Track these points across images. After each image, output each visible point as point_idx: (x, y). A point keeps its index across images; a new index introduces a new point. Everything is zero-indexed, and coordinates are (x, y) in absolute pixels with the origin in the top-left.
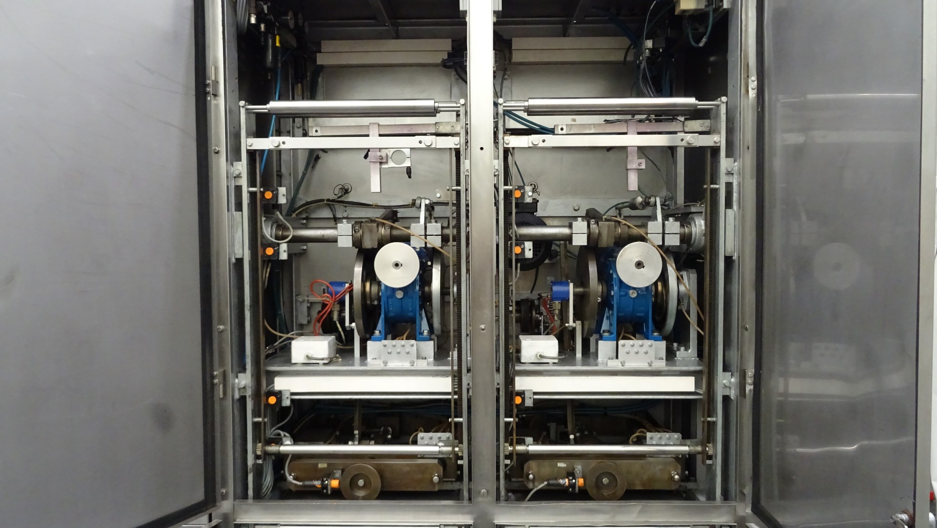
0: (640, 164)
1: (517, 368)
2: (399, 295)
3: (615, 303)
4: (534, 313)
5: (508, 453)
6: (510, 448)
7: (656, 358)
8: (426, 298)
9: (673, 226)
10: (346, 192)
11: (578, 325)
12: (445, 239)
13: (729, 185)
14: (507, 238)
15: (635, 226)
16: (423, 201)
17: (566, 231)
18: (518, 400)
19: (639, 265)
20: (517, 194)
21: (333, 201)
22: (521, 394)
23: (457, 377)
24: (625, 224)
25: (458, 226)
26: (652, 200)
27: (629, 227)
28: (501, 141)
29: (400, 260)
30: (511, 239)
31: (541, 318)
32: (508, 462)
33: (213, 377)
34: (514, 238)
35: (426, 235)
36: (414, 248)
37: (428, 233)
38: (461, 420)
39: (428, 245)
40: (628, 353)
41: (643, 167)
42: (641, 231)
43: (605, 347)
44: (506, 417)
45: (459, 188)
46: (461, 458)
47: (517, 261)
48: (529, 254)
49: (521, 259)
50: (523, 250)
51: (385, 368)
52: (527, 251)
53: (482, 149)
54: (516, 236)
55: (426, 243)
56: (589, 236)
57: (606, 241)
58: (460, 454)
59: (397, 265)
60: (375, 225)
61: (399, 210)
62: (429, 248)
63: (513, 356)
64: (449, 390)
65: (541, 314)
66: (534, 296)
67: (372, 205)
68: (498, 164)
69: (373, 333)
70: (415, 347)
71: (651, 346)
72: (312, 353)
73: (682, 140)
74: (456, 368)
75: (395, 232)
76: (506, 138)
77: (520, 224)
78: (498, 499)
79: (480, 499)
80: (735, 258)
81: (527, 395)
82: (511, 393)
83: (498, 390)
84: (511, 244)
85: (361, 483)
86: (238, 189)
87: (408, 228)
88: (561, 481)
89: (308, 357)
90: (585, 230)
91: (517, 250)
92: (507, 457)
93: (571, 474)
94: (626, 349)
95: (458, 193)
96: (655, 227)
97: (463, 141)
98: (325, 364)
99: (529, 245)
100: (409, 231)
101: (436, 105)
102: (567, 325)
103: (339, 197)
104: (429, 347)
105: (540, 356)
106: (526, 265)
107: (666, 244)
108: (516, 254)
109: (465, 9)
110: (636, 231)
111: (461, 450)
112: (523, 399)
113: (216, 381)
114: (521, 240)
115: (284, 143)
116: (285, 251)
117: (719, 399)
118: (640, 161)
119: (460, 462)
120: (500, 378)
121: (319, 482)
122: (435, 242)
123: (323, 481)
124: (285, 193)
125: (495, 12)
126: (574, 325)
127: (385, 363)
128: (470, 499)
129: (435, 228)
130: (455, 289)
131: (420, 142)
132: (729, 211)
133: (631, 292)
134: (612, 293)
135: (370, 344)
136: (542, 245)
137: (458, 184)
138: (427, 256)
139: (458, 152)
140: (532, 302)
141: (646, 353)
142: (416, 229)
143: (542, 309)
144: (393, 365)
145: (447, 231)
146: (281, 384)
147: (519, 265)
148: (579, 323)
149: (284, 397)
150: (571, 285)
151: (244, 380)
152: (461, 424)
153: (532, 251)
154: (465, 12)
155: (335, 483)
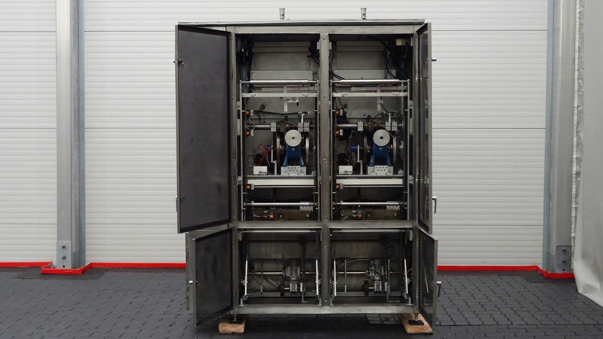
0: (381, 102)
1: (337, 176)
2: (293, 149)
3: (374, 152)
4: (345, 159)
5: (334, 205)
6: (335, 204)
7: (388, 172)
8: (304, 151)
9: (395, 124)
10: (264, 107)
11: (361, 162)
12: (311, 128)
13: (411, 110)
14: (334, 128)
15: (380, 123)
16: (302, 114)
17: (355, 125)
18: (337, 187)
19: (382, 138)
20: (337, 113)
21: (259, 111)
22: (339, 184)
23: (316, 178)
24: (377, 123)
25: (316, 123)
26: (388, 114)
27: (379, 124)
28: (331, 95)
29: (294, 136)
30: (335, 129)
31: (348, 160)
32: (334, 208)
33: (231, 177)
34: (336, 128)
35: (304, 127)
36: (299, 132)
37: (304, 126)
38: (317, 193)
39: (305, 131)
40: (378, 170)
41: (382, 103)
42: (383, 126)
43: (370, 169)
44: (333, 192)
45: (317, 111)
46: (317, 207)
47: (337, 137)
48: (341, 134)
49: (338, 135)
50: (339, 133)
51: (289, 176)
52: (341, 133)
53: (325, 97)
54: (337, 127)
55: (303, 130)
56: (364, 127)
57: (370, 129)
58: (317, 205)
59: (293, 138)
60: (285, 123)
61: (288, 115)
62: (305, 132)
63: (336, 171)
64: (313, 184)
65: (348, 159)
66: (346, 153)
67: (276, 113)
68: (330, 103)
69: (283, 164)
70: (300, 168)
71: (386, 167)
72: (262, 171)
73: (394, 94)
74: (315, 176)
75: (292, 126)
76: (333, 93)
77: (338, 123)
78: (330, 220)
79: (324, 220)
80: (413, 135)
81: (341, 185)
82: (335, 184)
83: (330, 182)
84: (335, 131)
85: (281, 216)
86: (239, 111)
87: (297, 124)
88: (353, 216)
89: (260, 172)
90: (362, 125)
91: (337, 133)
92: (333, 207)
93: (356, 213)
94: (377, 169)
95: (316, 112)
96: (388, 124)
97: (318, 94)
98: (266, 175)
99: (341, 131)
100: (297, 125)
101: (309, 82)
102: (357, 161)
103: (262, 110)
104: (304, 169)
105: (346, 171)
106: (341, 138)
107: (392, 130)
108: (337, 134)
109: (319, 49)
110: (381, 125)
111: (317, 204)
112: (339, 187)
113: (232, 178)
114: (339, 129)
115: (255, 95)
116: (253, 133)
117: (408, 185)
118: (381, 100)
119: (317, 208)
120: (331, 178)
121: (266, 216)
122: (307, 130)
123: (267, 216)
124: (253, 112)
125: (329, 50)
126: (360, 161)
127: (289, 174)
128: (321, 220)
129: (307, 124)
130: (315, 147)
131: (303, 95)
132: (411, 119)
133: (380, 148)
134: (373, 149)
135: (282, 168)
136: (347, 131)
137: (316, 109)
138: (304, 135)
139: (316, 98)
140: (345, 154)
141: (385, 170)
142: (300, 125)
143: (349, 157)
144: (292, 175)
145: (311, 126)
146: (250, 182)
147: (338, 138)
148: (361, 160)
149: (252, 186)
150: (358, 146)
151: (240, 179)
152: (317, 194)
153: (342, 133)
154: (319, 50)
155: (272, 216)
